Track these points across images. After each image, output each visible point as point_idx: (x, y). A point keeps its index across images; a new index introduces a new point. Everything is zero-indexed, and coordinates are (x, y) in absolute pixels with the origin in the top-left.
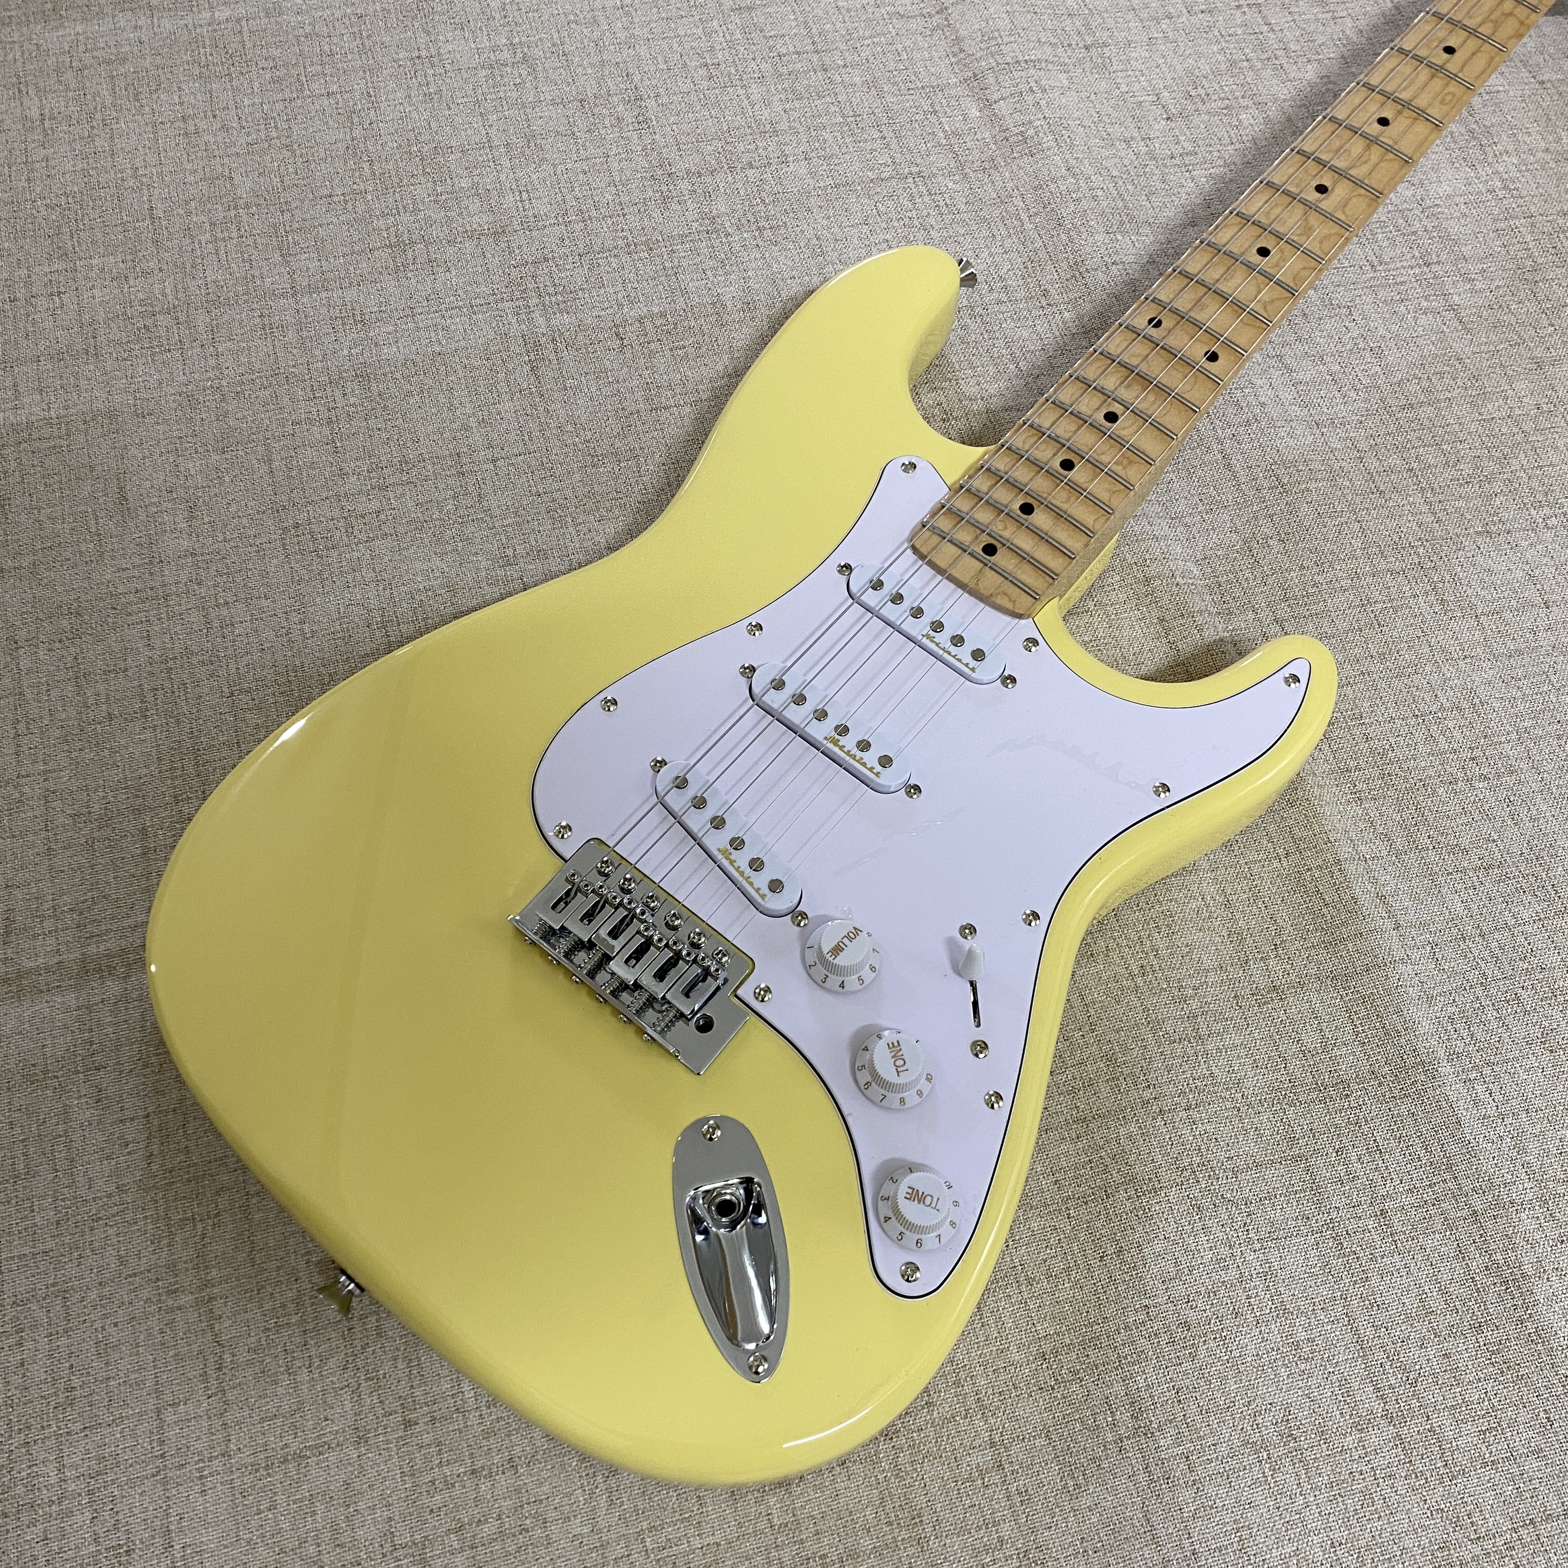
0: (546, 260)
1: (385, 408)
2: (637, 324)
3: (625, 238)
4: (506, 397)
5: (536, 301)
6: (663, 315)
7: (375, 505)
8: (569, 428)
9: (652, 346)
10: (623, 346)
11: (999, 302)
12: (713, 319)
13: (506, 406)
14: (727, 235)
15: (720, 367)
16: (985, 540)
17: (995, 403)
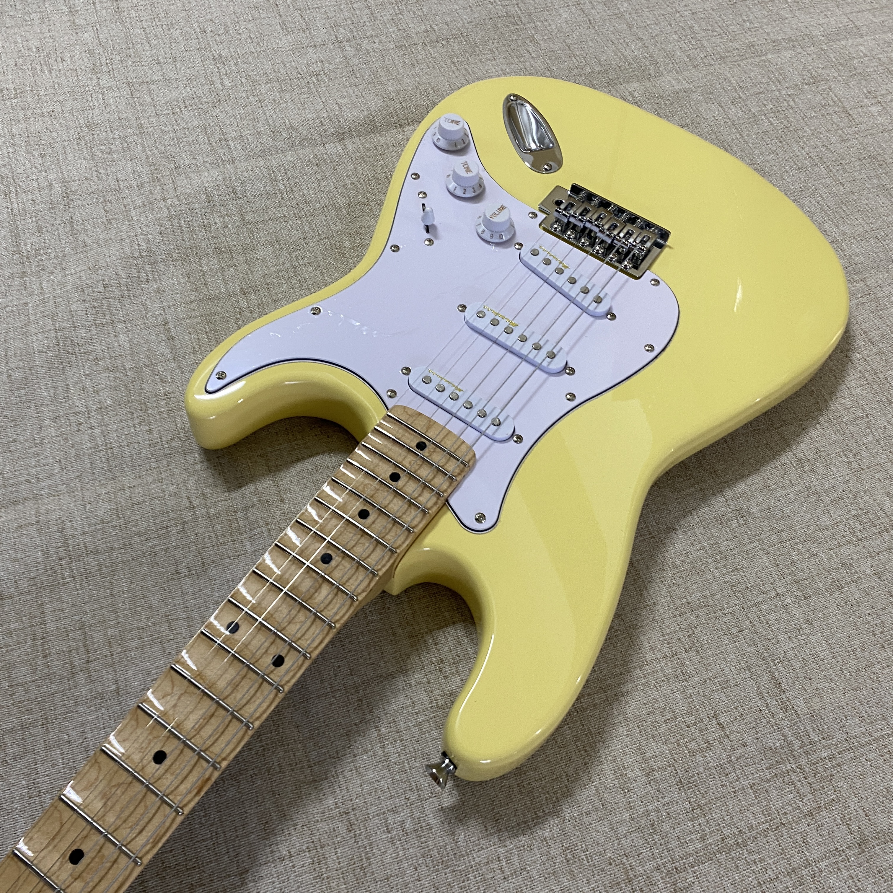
0: (810, 814)
1: (874, 635)
2: (710, 739)
3: (750, 852)
4: (791, 654)
5: (803, 761)
6: (692, 753)
7: (845, 551)
8: (734, 630)
9: (691, 720)
10: (716, 716)
11: (394, 811)
12: (648, 755)
13: (787, 646)
14: (658, 868)
15: (633, 704)
16: (425, 453)
17: (400, 682)
